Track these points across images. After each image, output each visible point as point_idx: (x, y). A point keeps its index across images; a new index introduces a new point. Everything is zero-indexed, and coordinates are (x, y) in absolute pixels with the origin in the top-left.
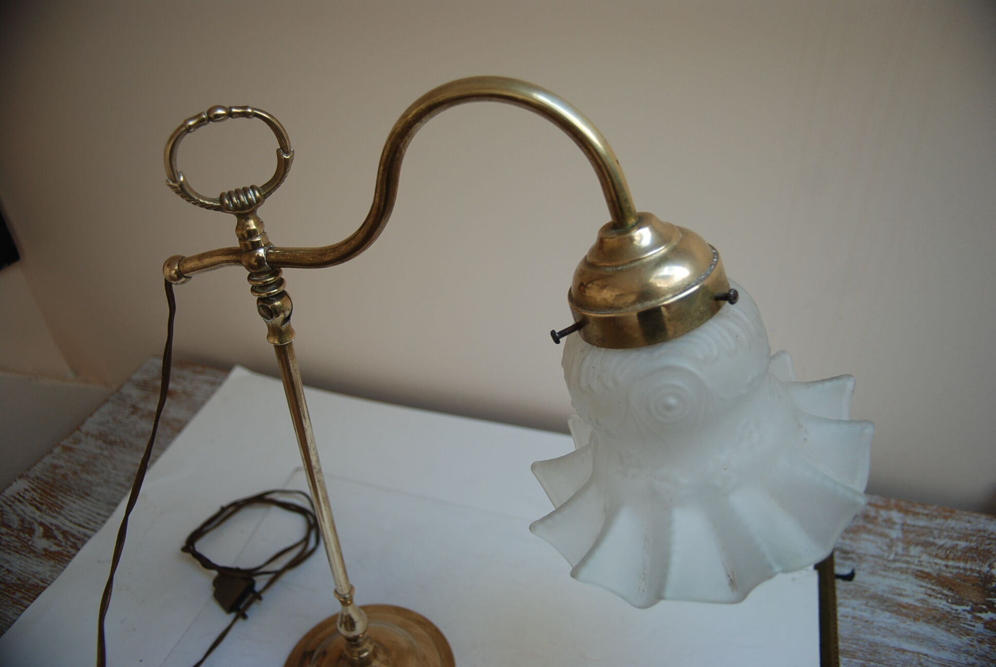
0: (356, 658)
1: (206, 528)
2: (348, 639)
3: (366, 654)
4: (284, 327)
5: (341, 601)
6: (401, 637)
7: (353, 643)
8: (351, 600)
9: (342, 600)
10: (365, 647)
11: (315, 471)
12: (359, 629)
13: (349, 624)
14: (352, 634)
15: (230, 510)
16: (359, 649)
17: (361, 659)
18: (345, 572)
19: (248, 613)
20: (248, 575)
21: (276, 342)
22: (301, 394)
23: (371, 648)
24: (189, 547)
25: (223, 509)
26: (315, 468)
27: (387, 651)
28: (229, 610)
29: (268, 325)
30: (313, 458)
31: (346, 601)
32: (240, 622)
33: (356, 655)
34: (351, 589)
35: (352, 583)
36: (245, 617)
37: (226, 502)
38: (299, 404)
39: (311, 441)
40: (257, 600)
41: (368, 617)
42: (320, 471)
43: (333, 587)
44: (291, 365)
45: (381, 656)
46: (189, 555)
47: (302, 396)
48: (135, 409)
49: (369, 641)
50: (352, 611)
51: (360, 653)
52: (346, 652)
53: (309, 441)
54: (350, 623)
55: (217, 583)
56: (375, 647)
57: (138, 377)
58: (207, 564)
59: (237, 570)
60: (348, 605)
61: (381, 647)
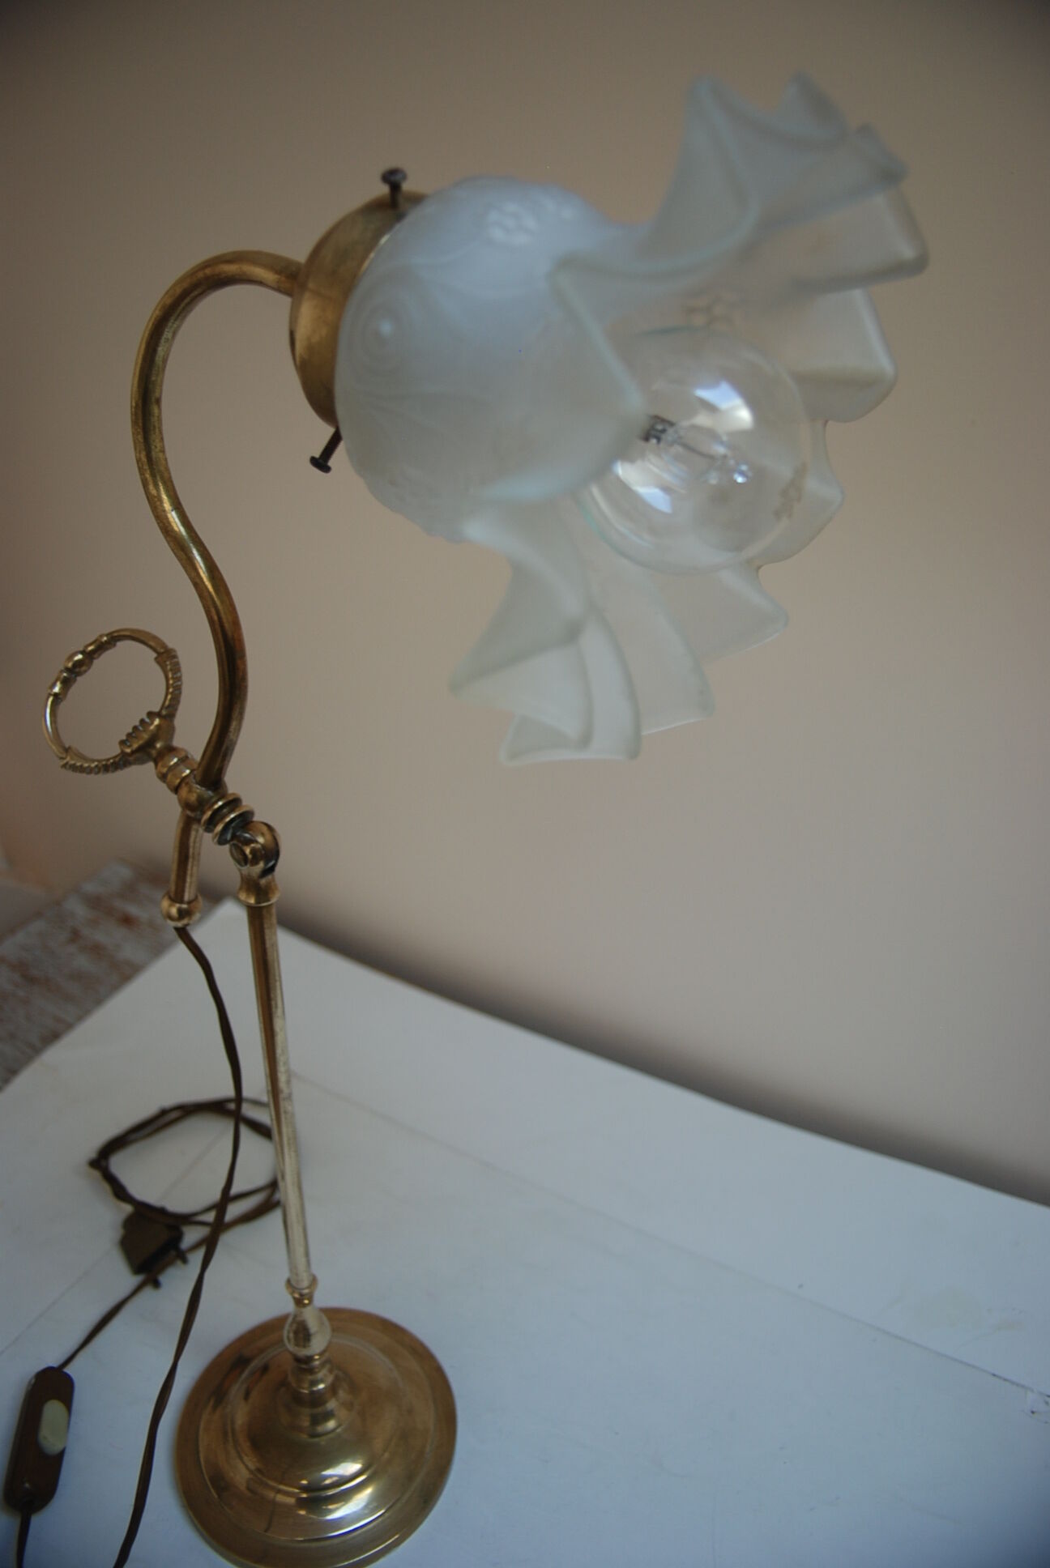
0: (306, 1391)
1: (133, 1136)
2: (298, 1360)
3: (321, 1386)
4: (263, 881)
5: (294, 1298)
6: (382, 1368)
7: (304, 1366)
8: (311, 1299)
9: (297, 1296)
10: (320, 1375)
11: (282, 1096)
12: (318, 1345)
13: (301, 1335)
14: (303, 1352)
15: (174, 1115)
16: (310, 1377)
17: (313, 1393)
18: (307, 1254)
19: (162, 1278)
20: (176, 1222)
21: (252, 901)
22: (276, 981)
23: (330, 1379)
24: (101, 1162)
25: (164, 1112)
26: (282, 1092)
27: (354, 1388)
28: (137, 1269)
29: (241, 874)
30: (282, 1078)
31: (301, 1300)
32: (148, 1293)
33: (306, 1385)
34: (314, 1281)
35: (315, 1270)
36: (156, 1284)
37: (169, 1101)
38: (272, 996)
39: (282, 1050)
40: (179, 1263)
41: (333, 1330)
42: (289, 1097)
43: (286, 1275)
44: (267, 937)
45: (342, 1394)
46: (97, 1174)
47: (278, 984)
48: (75, 936)
49: (328, 1366)
50: (310, 1317)
51: (315, 1383)
52: (291, 1379)
53: (279, 1051)
54: (303, 1334)
55: (130, 1224)
56: (337, 1378)
57: (90, 888)
58: (120, 1192)
59: (162, 1211)
60: (305, 1305)
61: (345, 1379)
